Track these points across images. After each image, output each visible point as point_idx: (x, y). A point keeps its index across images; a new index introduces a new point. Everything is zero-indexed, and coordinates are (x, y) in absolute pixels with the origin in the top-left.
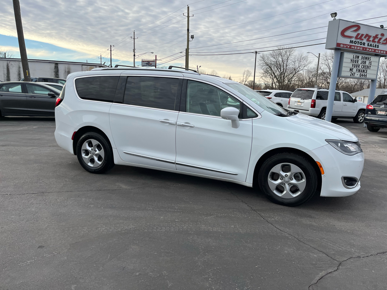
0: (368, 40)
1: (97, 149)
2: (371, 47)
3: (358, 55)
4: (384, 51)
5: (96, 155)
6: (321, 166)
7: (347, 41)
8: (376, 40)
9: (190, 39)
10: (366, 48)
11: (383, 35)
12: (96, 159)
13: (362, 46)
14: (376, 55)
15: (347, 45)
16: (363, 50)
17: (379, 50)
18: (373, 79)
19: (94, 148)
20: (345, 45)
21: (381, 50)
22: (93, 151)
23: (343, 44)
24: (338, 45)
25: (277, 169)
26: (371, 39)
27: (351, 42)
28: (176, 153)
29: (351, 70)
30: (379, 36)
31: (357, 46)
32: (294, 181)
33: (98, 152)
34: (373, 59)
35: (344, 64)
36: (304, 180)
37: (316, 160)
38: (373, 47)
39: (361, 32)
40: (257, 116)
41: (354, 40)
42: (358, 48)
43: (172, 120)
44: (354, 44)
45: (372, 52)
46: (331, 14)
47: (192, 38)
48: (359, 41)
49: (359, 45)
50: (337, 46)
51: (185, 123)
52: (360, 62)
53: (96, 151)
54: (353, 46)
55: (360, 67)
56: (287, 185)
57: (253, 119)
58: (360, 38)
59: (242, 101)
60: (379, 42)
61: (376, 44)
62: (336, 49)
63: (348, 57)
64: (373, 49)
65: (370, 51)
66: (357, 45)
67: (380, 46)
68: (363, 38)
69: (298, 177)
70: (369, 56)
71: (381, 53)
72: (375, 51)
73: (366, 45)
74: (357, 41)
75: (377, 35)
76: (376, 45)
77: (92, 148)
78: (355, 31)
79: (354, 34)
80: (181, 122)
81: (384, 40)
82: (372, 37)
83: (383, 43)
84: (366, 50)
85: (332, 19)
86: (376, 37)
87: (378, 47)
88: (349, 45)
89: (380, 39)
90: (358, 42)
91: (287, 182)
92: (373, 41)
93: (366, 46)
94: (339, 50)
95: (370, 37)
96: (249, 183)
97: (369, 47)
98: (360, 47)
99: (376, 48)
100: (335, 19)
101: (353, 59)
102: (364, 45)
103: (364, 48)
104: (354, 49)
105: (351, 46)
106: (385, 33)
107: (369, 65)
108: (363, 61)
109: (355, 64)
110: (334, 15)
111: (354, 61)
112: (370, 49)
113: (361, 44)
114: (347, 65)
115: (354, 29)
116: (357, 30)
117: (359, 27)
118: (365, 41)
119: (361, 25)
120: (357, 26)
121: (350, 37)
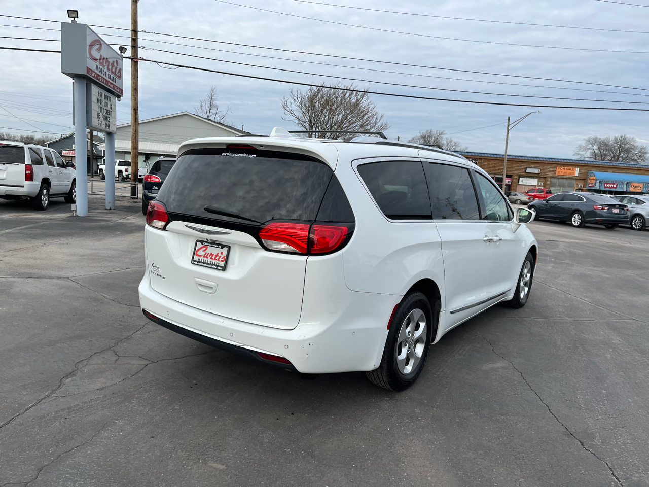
0: (108, 69)
3: (102, 91)
4: (120, 89)
7: (92, 65)
8: (114, 70)
10: (108, 81)
11: (117, 63)
13: (104, 77)
15: (94, 72)
17: (117, 87)
23: (92, 71)
24: (88, 69)
26: (110, 67)
27: (97, 68)
29: (98, 115)
30: (115, 64)
31: (102, 77)
34: (112, 98)
35: (93, 106)
38: (112, 80)
39: (103, 53)
42: (102, 80)
44: (98, 73)
46: (68, 11)
49: (102, 75)
50: (87, 72)
52: (104, 103)
55: (104, 111)
61: (114, 76)
62: (78, 77)
64: (113, 84)
65: (111, 88)
66: (100, 74)
67: (116, 79)
68: (104, 63)
70: (110, 95)
71: (117, 91)
74: (101, 67)
75: (113, 62)
76: (114, 78)
79: (98, 56)
81: (118, 72)
82: (110, 64)
83: (118, 76)
84: (107, 85)
85: (70, 20)
88: (96, 73)
89: (116, 68)
90: (102, 69)
92: (112, 71)
93: (107, 79)
94: (85, 80)
95: (109, 62)
98: (104, 79)
99: (114, 83)
100: (74, 22)
101: (99, 97)
102: (106, 76)
103: (106, 81)
104: (99, 81)
105: (97, 74)
106: (118, 61)
107: (110, 110)
108: (106, 102)
109: (101, 106)
110: (73, 13)
111: (99, 101)
112: (110, 83)
113: (104, 75)
114: (95, 107)
115: (97, 46)
116: (99, 49)
117: (101, 44)
118: (106, 70)
119: (102, 42)
120: (98, 42)
121: (96, 60)
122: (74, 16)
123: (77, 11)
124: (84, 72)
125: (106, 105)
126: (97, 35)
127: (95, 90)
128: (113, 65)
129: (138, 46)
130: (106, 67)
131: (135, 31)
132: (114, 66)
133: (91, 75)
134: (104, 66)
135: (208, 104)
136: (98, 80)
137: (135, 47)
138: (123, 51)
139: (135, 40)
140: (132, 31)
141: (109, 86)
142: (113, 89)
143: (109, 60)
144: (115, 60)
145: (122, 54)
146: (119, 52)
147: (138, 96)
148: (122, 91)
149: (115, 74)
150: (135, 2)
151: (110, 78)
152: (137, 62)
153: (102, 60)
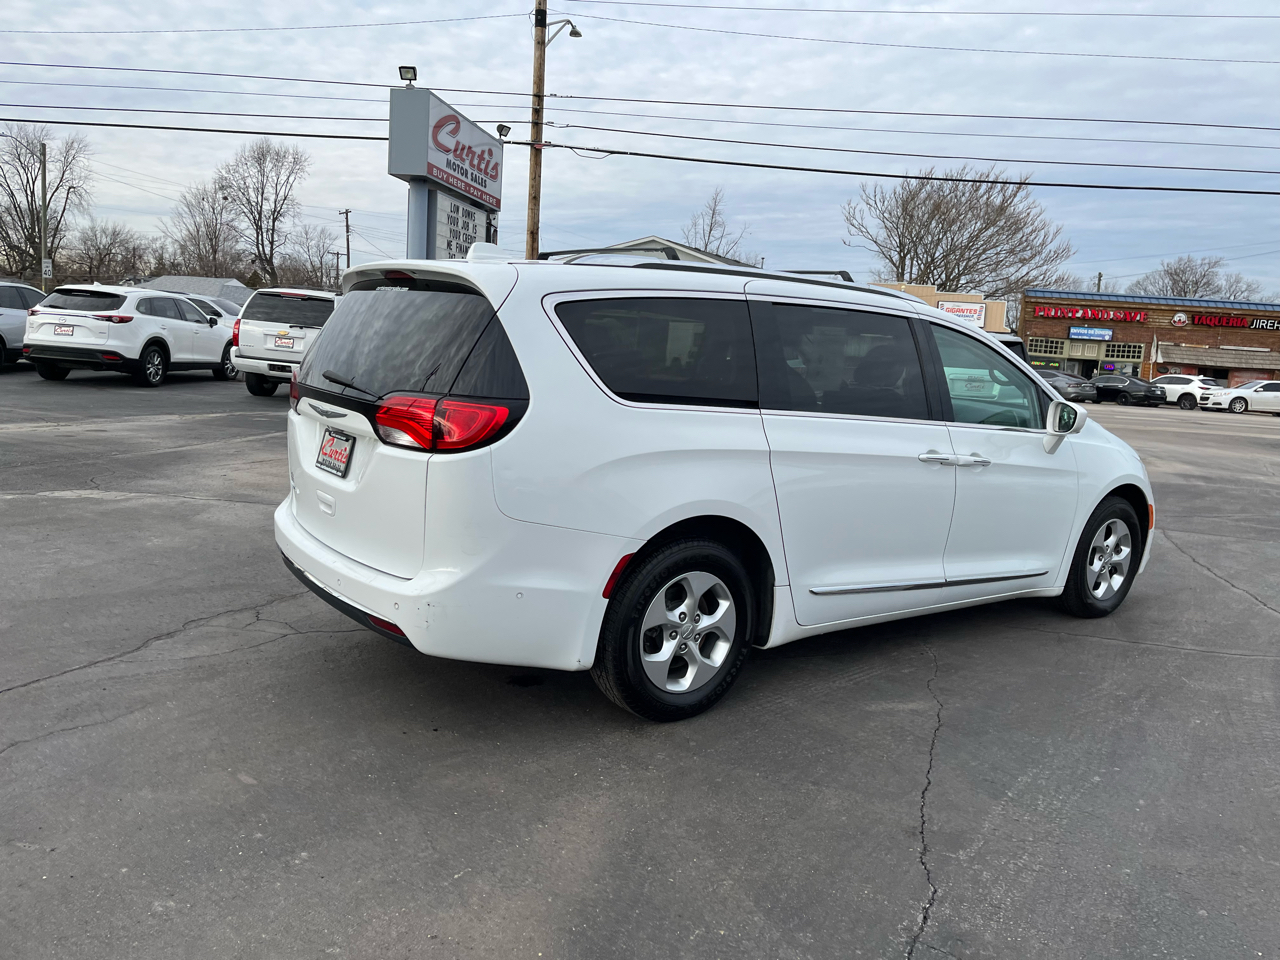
0: (472, 165)
1: (700, 612)
2: (476, 185)
3: (458, 203)
4: (494, 197)
5: (698, 637)
7: (439, 160)
8: (483, 166)
10: (470, 186)
11: (490, 153)
13: (463, 178)
15: (443, 171)
16: (465, 190)
17: (487, 194)
19: (691, 609)
20: (440, 170)
21: (490, 196)
22: (687, 624)
23: (438, 168)
24: (430, 167)
25: (1099, 536)
26: (476, 162)
27: (449, 163)
30: (486, 156)
31: (458, 179)
32: (1115, 557)
33: (704, 622)
34: (479, 216)
35: (438, 228)
36: (1127, 550)
38: (479, 183)
39: (463, 137)
41: (451, 157)
42: (459, 184)
44: (451, 172)
45: (477, 197)
46: (400, 68)
48: (459, 163)
49: (459, 176)
50: (428, 172)
51: (971, 455)
52: (460, 224)
53: (697, 620)
54: (453, 176)
55: (461, 238)
56: (1106, 568)
58: (461, 156)
61: (483, 176)
62: (415, 180)
64: (480, 190)
65: (475, 196)
66: (455, 174)
67: (488, 182)
68: (464, 156)
70: (473, 210)
71: (487, 202)
72: (481, 196)
73: (469, 175)
74: (457, 162)
75: (483, 152)
76: (482, 179)
77: (683, 608)
79: (452, 143)
81: (493, 169)
82: (476, 156)
83: (491, 176)
84: (469, 192)
85: (403, 84)
87: (485, 186)
88: (446, 173)
89: (488, 162)
90: (458, 166)
92: (479, 168)
93: (469, 181)
94: (426, 185)
95: (474, 153)
96: (1060, 586)
97: (473, 184)
98: (462, 181)
99: (482, 189)
100: (410, 87)
101: (452, 214)
102: (466, 176)
103: (467, 184)
104: (453, 185)
105: (449, 175)
106: (494, 149)
107: (473, 235)
108: (464, 222)
109: (455, 228)
110: (408, 72)
111: (453, 221)
112: (475, 188)
113: (462, 174)
114: (443, 230)
115: (452, 127)
116: (454, 132)
117: (458, 123)
118: (466, 166)
119: (460, 119)
120: (454, 119)
121: (448, 151)
122: (409, 76)
123: (414, 69)
124: (423, 172)
125: (466, 226)
126: (448, 106)
127: (444, 203)
128: (481, 157)
129: (545, 121)
130: (467, 162)
131: (539, 96)
132: (484, 159)
133: (437, 177)
134: (463, 160)
135: (708, 219)
136: (450, 184)
137: (537, 124)
138: (503, 133)
139: (538, 112)
140: (534, 95)
141: (472, 194)
142: (481, 198)
143: (473, 149)
144: (486, 148)
145: (504, 137)
146: (496, 135)
147: (538, 210)
148: (498, 202)
149: (486, 173)
150: (541, 44)
151: (476, 181)
152: (540, 150)
153: (460, 151)
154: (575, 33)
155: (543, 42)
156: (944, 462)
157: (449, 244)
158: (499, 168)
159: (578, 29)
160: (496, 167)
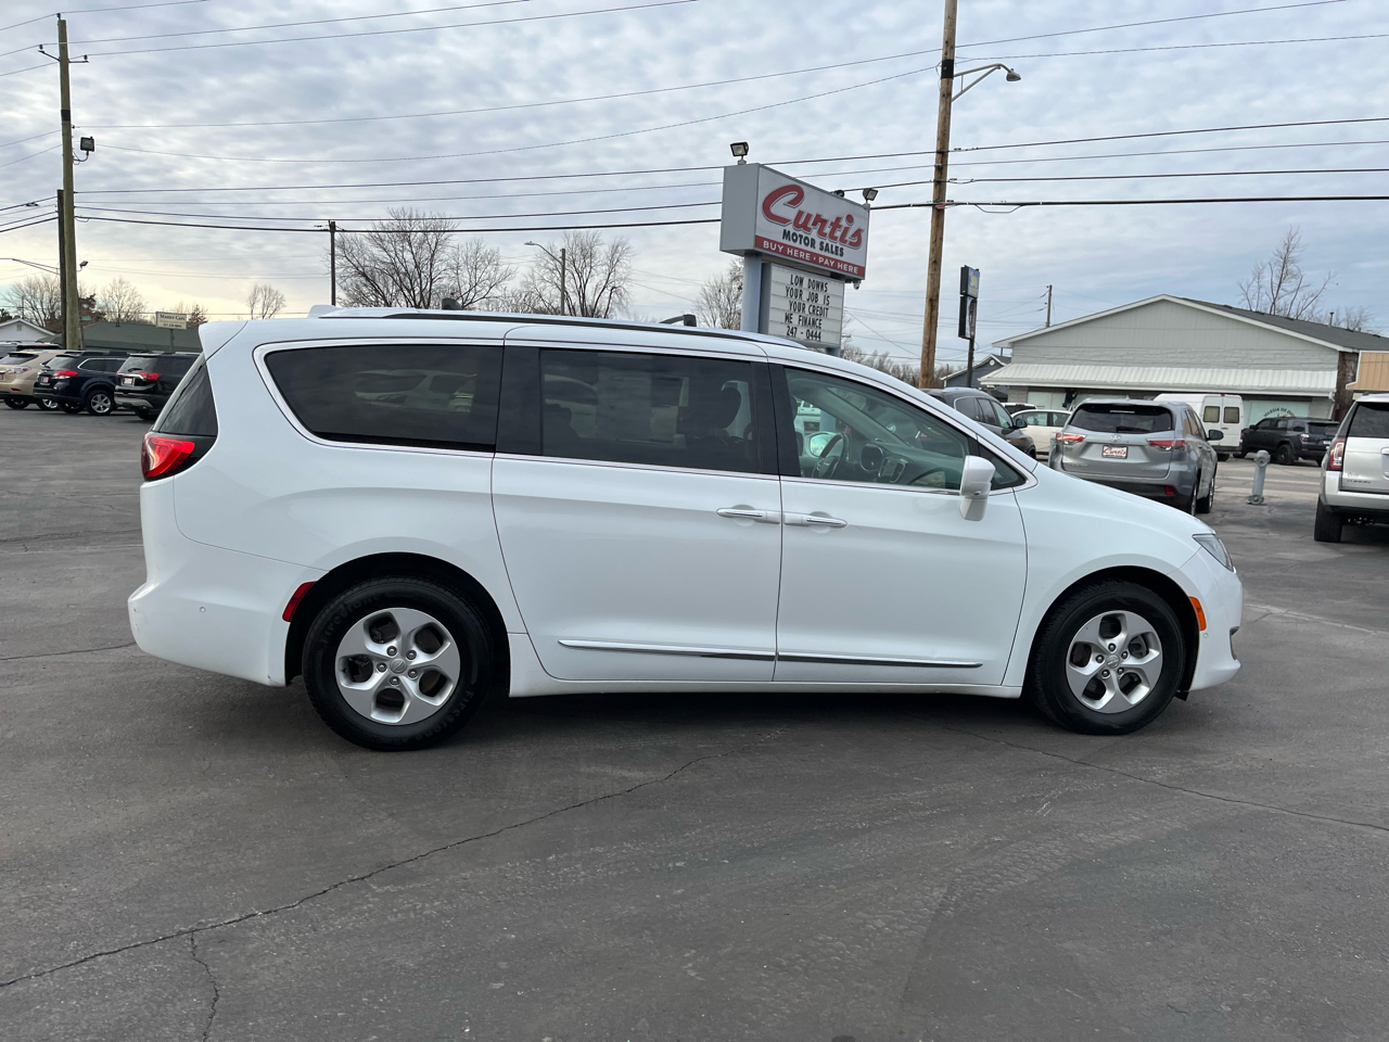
0: (821, 233)
1: (415, 648)
2: (827, 254)
3: (801, 275)
4: (854, 266)
5: (413, 672)
6: (1200, 609)
7: (773, 232)
8: (838, 234)
9: (77, 152)
10: (818, 256)
11: (850, 219)
12: (410, 685)
13: (809, 248)
14: (835, 276)
15: (778, 243)
16: (811, 261)
17: (844, 263)
18: (831, 346)
19: (405, 644)
20: (774, 242)
21: (849, 264)
22: (398, 660)
23: (769, 241)
24: (759, 240)
25: (1089, 631)
26: (827, 230)
27: (786, 234)
28: (777, 621)
29: (787, 318)
30: (844, 223)
31: (800, 250)
32: (1130, 661)
33: (422, 658)
34: (832, 286)
35: (773, 302)
36: (1155, 653)
37: (1188, 594)
38: (832, 252)
39: (807, 206)
40: (1022, 479)
41: (790, 228)
42: (802, 255)
43: (768, 509)
44: (791, 243)
45: (830, 267)
46: (732, 145)
47: (88, 150)
48: (801, 233)
49: (803, 246)
50: (756, 246)
51: (814, 514)
52: (805, 296)
53: (411, 655)
54: (791, 247)
55: (807, 309)
56: (1113, 674)
57: (1015, 488)
58: (805, 227)
59: (974, 436)
60: (843, 240)
61: (838, 245)
62: (749, 255)
63: (780, 277)
64: (833, 259)
65: (826, 265)
66: (797, 245)
67: (846, 250)
68: (810, 225)
69: (1138, 646)
70: (824, 280)
71: (847, 272)
72: (835, 266)
73: (817, 245)
74: (798, 233)
75: (838, 219)
76: (837, 247)
77: (394, 643)
78: (794, 202)
79: (791, 213)
80: (798, 511)
81: (853, 236)
82: (829, 224)
83: (851, 243)
84: (817, 262)
85: (735, 161)
86: (836, 224)
87: (842, 255)
88: (781, 244)
89: (846, 230)
90: (801, 236)
91: (1112, 666)
92: (832, 237)
93: (817, 250)
94: (759, 258)
95: (824, 222)
96: (1011, 685)
97: (823, 253)
98: (806, 252)
99: (838, 258)
100: (742, 163)
101: (794, 287)
102: (813, 245)
103: (812, 254)
104: (793, 256)
105: (786, 246)
106: (855, 216)
107: (825, 306)
108: (811, 295)
109: (796, 300)
110: (740, 148)
111: (794, 293)
112: (825, 258)
113: (807, 245)
114: (779, 303)
115: (791, 196)
117: (802, 192)
118: (814, 234)
119: (804, 188)
120: (796, 190)
121: (784, 221)
122: (740, 152)
123: (745, 144)
124: (750, 246)
125: (814, 298)
126: (790, 178)
129: (948, 179)
130: (814, 231)
131: (942, 153)
132: (840, 227)
133: (769, 249)
134: (808, 230)
135: (1277, 269)
136: (789, 255)
137: (940, 183)
138: (870, 196)
139: (941, 169)
140: (938, 152)
141: (822, 264)
143: (823, 217)
144: (844, 215)
145: (869, 202)
146: (862, 201)
147: (939, 275)
148: (862, 271)
150: (946, 96)
151: (827, 250)
152: (943, 210)
153: (802, 222)
154: (1012, 77)
155: (949, 94)
156: (759, 520)
157: (788, 318)
158: (863, 235)
159: (1016, 72)
160: (858, 233)
